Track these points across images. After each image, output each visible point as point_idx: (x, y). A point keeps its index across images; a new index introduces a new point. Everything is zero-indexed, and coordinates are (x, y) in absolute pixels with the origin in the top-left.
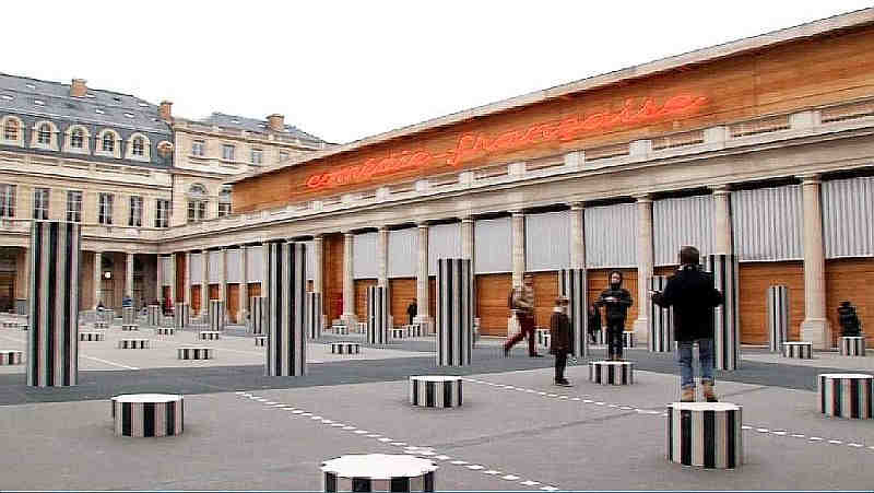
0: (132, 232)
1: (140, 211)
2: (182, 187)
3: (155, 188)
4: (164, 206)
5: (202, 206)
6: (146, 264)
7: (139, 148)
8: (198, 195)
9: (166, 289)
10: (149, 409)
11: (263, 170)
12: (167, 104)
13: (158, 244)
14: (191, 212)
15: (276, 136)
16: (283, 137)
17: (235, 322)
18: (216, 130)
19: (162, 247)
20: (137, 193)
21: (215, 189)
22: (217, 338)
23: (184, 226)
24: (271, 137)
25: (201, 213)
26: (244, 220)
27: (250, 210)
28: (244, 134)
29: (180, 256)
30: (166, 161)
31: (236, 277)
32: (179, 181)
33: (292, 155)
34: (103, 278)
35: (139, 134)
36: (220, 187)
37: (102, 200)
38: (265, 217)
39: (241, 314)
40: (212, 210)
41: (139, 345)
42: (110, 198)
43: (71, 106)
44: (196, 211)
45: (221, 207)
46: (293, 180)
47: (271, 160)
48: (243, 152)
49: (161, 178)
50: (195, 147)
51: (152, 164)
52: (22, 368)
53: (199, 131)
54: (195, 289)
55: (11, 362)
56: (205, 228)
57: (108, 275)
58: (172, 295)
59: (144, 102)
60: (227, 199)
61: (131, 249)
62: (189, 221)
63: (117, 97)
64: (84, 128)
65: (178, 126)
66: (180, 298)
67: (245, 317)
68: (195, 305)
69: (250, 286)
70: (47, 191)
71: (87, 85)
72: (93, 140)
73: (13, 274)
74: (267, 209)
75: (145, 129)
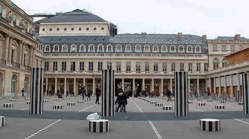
0: (198, 73)
1: (200, 67)
2: (211, 59)
3: (204, 60)
4: (207, 65)
5: (217, 64)
6: (202, 81)
7: (198, 49)
8: (216, 61)
9: (208, 88)
10: (210, 123)
11: (235, 52)
12: (205, 36)
13: (205, 76)
14: (214, 66)
15: (238, 41)
16: (241, 41)
17: (230, 98)
18: (220, 42)
19: (207, 77)
20: (198, 62)
21: (221, 58)
22: (226, 102)
23: (213, 70)
24: (237, 42)
25: (217, 66)
26: (231, 67)
27: (232, 64)
28: (228, 42)
29: (212, 79)
30: (206, 52)
31: (229, 84)
32: (210, 58)
33: (244, 46)
34: (191, 86)
35: (198, 45)
36: (223, 58)
37: (189, 65)
38: (237, 66)
39: (231, 95)
40: (221, 65)
41: (203, 105)
42: (191, 64)
43: (178, 40)
44: (216, 66)
45: (223, 64)
46: (245, 54)
47: (237, 49)
48: (228, 47)
49: (205, 57)
50: (214, 47)
51: (202, 53)
52: (174, 111)
53: (215, 42)
54: (217, 88)
55: (170, 109)
56: (219, 70)
57: (192, 85)
58: (210, 90)
59: (198, 36)
60: (225, 61)
61: (198, 78)
62: (214, 68)
63: (190, 36)
64: (183, 46)
65: (208, 42)
66: (213, 91)
67: (233, 96)
68: (217, 93)
69: (234, 87)
70: (174, 64)
71: (183, 34)
72: (185, 48)
73: (167, 86)
74: (238, 64)
75: (199, 44)
